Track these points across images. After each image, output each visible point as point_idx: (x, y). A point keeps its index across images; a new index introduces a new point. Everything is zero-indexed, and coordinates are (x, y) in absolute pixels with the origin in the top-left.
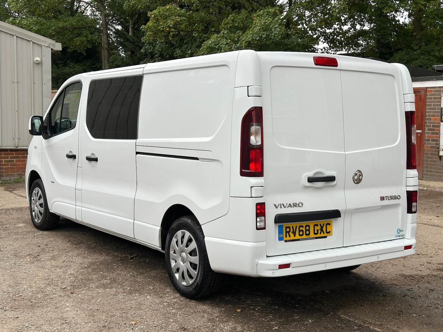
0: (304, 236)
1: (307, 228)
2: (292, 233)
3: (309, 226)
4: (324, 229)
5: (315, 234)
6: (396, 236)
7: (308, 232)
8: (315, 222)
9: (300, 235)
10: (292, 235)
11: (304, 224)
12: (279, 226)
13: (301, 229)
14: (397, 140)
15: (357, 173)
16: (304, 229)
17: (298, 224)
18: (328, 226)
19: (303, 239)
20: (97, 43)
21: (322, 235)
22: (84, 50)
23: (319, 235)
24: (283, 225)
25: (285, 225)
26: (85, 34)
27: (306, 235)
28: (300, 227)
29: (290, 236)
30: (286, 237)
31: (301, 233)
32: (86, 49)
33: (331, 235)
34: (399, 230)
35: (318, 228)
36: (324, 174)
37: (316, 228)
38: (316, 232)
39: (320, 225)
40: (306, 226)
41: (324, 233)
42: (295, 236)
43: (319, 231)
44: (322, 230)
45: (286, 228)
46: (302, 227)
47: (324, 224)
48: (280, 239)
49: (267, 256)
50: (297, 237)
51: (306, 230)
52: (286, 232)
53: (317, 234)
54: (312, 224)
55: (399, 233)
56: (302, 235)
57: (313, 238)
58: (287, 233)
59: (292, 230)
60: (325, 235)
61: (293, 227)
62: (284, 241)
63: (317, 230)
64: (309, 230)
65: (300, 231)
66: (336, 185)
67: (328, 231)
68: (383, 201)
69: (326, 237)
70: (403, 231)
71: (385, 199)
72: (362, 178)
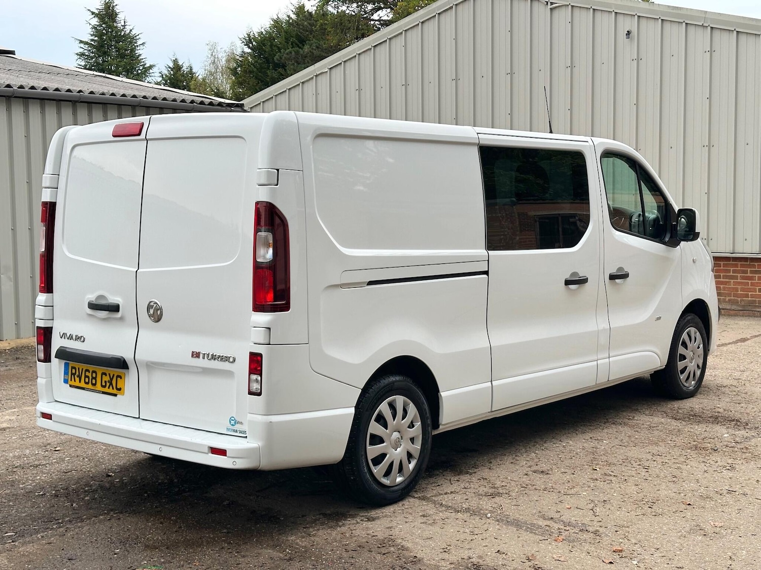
0: (90, 386)
1: (94, 375)
2: (78, 377)
3: (96, 373)
4: (114, 383)
5: (102, 386)
6: (227, 429)
7: (94, 381)
8: (105, 369)
9: (85, 382)
10: (77, 379)
11: (91, 368)
12: (65, 363)
13: (87, 374)
15: (152, 304)
16: (89, 375)
17: (85, 366)
18: (119, 379)
19: (88, 390)
21: (110, 391)
23: (106, 390)
24: (69, 363)
25: (72, 364)
27: (93, 384)
28: (86, 371)
29: (75, 381)
30: (71, 380)
31: (87, 380)
33: (123, 394)
35: (106, 378)
37: (104, 378)
38: (104, 384)
39: (109, 374)
40: (93, 372)
41: (113, 389)
42: (80, 381)
43: (108, 384)
44: (111, 383)
45: (73, 368)
46: (89, 371)
47: (114, 375)
48: (65, 381)
50: (82, 383)
51: (93, 378)
52: (72, 374)
53: (105, 386)
54: (100, 370)
55: (233, 425)
56: (88, 383)
57: (99, 392)
58: (73, 376)
59: (77, 373)
60: (115, 391)
61: (79, 369)
62: (69, 386)
63: (105, 382)
64: (95, 378)
65: (85, 376)
66: (121, 319)
67: (118, 387)
68: (197, 359)
69: (115, 395)
70: (241, 423)
71: (201, 356)
72: (161, 314)
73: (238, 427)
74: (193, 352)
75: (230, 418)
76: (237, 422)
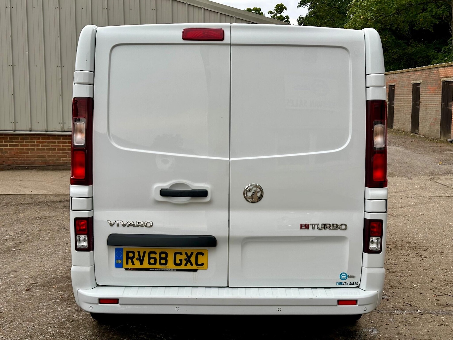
0: (158, 266)
1: (163, 256)
2: (137, 259)
3: (166, 254)
4: (193, 259)
5: (175, 264)
6: (337, 283)
7: (163, 261)
8: (178, 249)
9: (150, 263)
10: (137, 262)
11: (158, 249)
12: (117, 250)
13: (152, 255)
14: (345, 143)
15: (251, 187)
16: (157, 256)
17: (148, 250)
18: (199, 256)
19: (154, 270)
20: (444, 17)
21: (189, 267)
22: (432, 26)
23: (183, 267)
25: (126, 249)
26: (430, 9)
27: (161, 264)
28: (150, 253)
29: (133, 263)
30: (127, 263)
31: (152, 261)
32: (433, 25)
33: (206, 269)
34: (344, 275)
35: (183, 257)
36: (190, 187)
37: (178, 257)
38: (178, 262)
39: (186, 253)
40: (161, 253)
41: (192, 265)
42: (141, 263)
43: (184, 262)
44: (188, 260)
45: (128, 252)
46: (155, 253)
47: (192, 254)
48: (118, 265)
49: (98, 285)
50: (146, 265)
51: (161, 258)
52: (128, 258)
53: (180, 264)
55: (344, 279)
56: (155, 264)
57: (171, 269)
58: (130, 260)
59: (137, 256)
60: (195, 267)
61: (139, 252)
62: (124, 269)
63: (181, 260)
64: (166, 259)
65: (150, 258)
66: (210, 202)
67: (199, 262)
68: (306, 230)
69: (196, 270)
70: (353, 277)
71: (311, 227)
72: (262, 195)
73: (349, 280)
74: (301, 225)
75: (341, 274)
76: (347, 276)
